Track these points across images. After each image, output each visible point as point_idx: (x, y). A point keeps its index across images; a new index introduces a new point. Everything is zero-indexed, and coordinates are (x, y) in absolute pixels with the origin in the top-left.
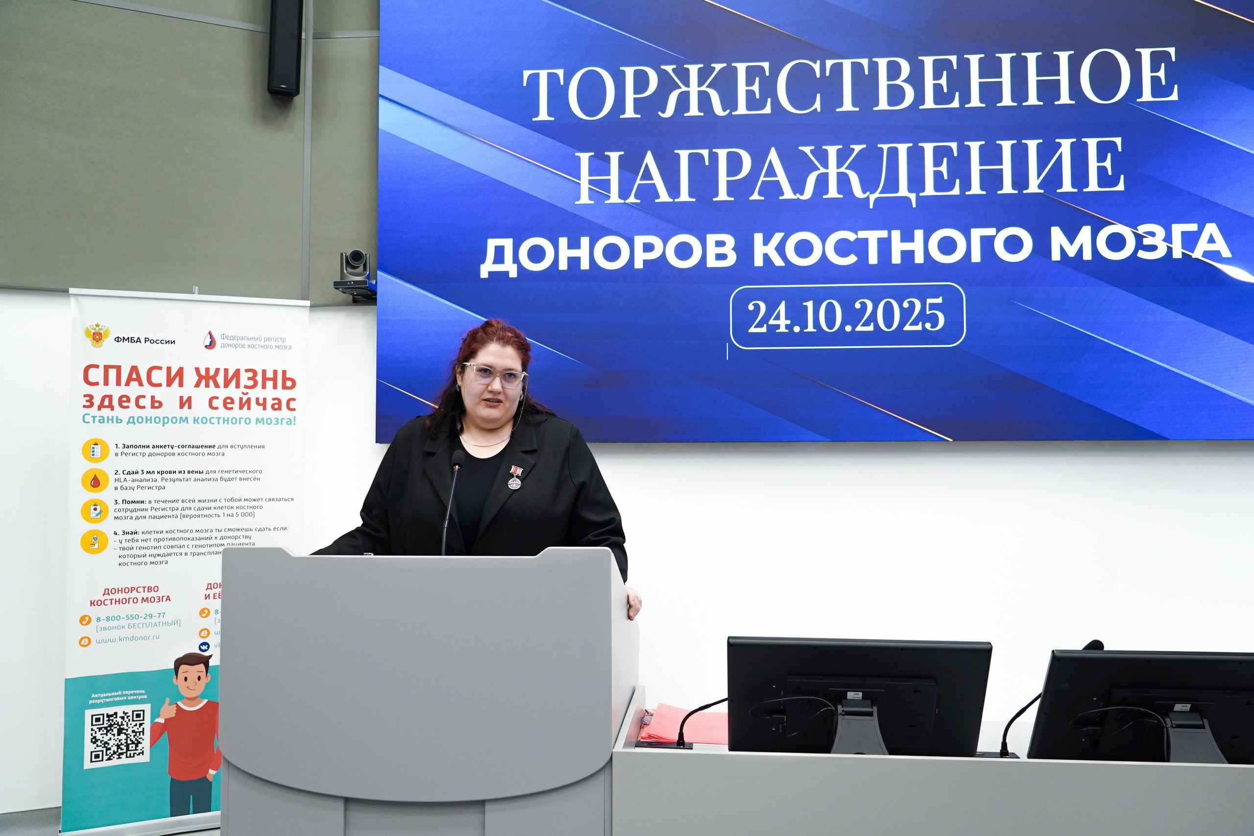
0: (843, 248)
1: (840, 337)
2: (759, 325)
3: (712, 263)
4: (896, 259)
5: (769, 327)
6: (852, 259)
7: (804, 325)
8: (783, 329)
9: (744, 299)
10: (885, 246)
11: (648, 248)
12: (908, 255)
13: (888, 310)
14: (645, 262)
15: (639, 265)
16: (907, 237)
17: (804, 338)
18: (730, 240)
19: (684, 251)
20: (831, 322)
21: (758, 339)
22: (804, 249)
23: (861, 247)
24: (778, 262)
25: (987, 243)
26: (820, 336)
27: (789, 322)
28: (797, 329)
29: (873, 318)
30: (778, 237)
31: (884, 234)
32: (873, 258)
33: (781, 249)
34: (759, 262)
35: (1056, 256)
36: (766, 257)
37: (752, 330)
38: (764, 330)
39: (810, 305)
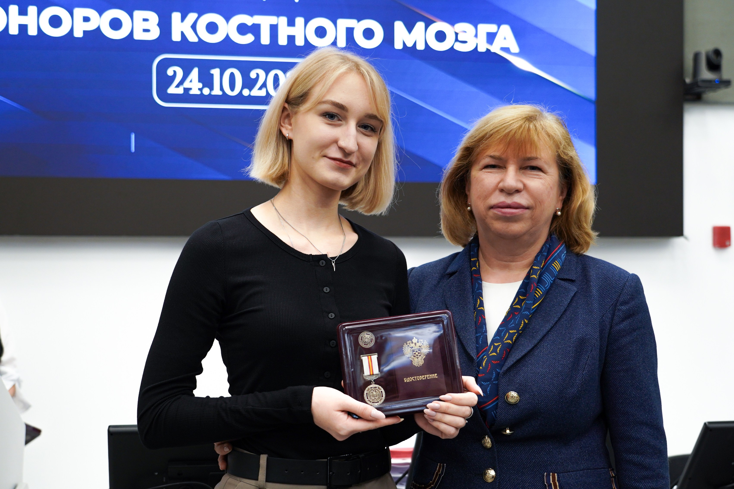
0: (242, 29)
1: (240, 99)
2: (178, 86)
3: (138, 36)
4: (283, 41)
5: (185, 89)
6: (248, 39)
7: (211, 89)
8: (195, 91)
9: (164, 65)
10: (274, 29)
11: (86, 19)
12: (291, 39)
13: (276, 78)
14: (85, 32)
15: (78, 34)
16: (291, 23)
17: (211, 99)
18: (153, 17)
19: (116, 24)
20: (232, 87)
21: (175, 98)
22: (212, 28)
23: (255, 29)
24: (192, 38)
25: (350, 31)
26: (224, 98)
27: (200, 85)
28: (206, 91)
29: (264, 85)
30: (192, 17)
31: (273, 20)
32: (265, 39)
33: (194, 27)
34: (176, 37)
35: (398, 45)
36: (183, 34)
37: (172, 90)
38: (180, 91)
39: (216, 72)
